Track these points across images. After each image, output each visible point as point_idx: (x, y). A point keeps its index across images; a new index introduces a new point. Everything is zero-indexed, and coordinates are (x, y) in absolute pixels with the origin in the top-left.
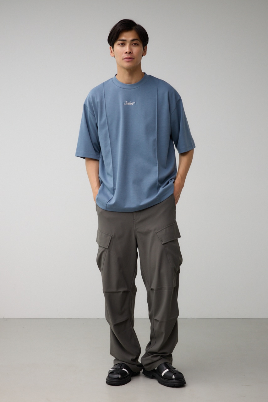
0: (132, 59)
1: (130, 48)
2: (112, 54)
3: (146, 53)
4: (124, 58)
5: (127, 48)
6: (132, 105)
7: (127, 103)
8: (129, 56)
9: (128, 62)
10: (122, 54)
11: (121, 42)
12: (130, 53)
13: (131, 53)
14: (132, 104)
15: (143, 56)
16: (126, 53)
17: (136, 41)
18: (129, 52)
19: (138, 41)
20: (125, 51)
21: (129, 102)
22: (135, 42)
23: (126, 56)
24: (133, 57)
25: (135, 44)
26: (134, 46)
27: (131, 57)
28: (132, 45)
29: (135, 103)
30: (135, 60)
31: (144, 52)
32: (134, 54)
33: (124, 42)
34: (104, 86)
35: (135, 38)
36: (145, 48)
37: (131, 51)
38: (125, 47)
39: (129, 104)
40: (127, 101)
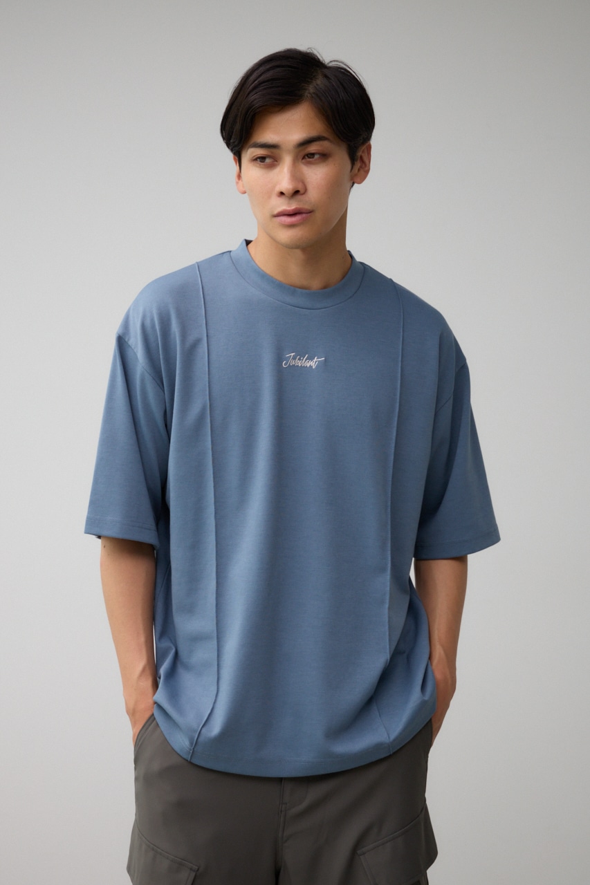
0: (304, 215)
1: (296, 176)
2: (240, 183)
3: (367, 172)
4: (276, 212)
5: (282, 177)
6: (311, 366)
7: (294, 358)
8: (292, 206)
9: (291, 226)
10: (270, 197)
11: (260, 152)
12: (296, 193)
13: (302, 191)
14: (313, 364)
15: (356, 185)
16: (282, 193)
17: (317, 143)
18: (292, 192)
19: (326, 144)
20: (279, 188)
21: (300, 354)
22: (313, 148)
23: (283, 205)
24: (307, 207)
26: (309, 164)
27: (298, 206)
28: (303, 161)
29: (325, 360)
30: (318, 216)
31: (359, 170)
32: (313, 195)
33: (272, 153)
34: (203, 279)
35: (314, 133)
36: (363, 152)
37: (300, 187)
38: (276, 170)
39: (299, 363)
40: (293, 354)
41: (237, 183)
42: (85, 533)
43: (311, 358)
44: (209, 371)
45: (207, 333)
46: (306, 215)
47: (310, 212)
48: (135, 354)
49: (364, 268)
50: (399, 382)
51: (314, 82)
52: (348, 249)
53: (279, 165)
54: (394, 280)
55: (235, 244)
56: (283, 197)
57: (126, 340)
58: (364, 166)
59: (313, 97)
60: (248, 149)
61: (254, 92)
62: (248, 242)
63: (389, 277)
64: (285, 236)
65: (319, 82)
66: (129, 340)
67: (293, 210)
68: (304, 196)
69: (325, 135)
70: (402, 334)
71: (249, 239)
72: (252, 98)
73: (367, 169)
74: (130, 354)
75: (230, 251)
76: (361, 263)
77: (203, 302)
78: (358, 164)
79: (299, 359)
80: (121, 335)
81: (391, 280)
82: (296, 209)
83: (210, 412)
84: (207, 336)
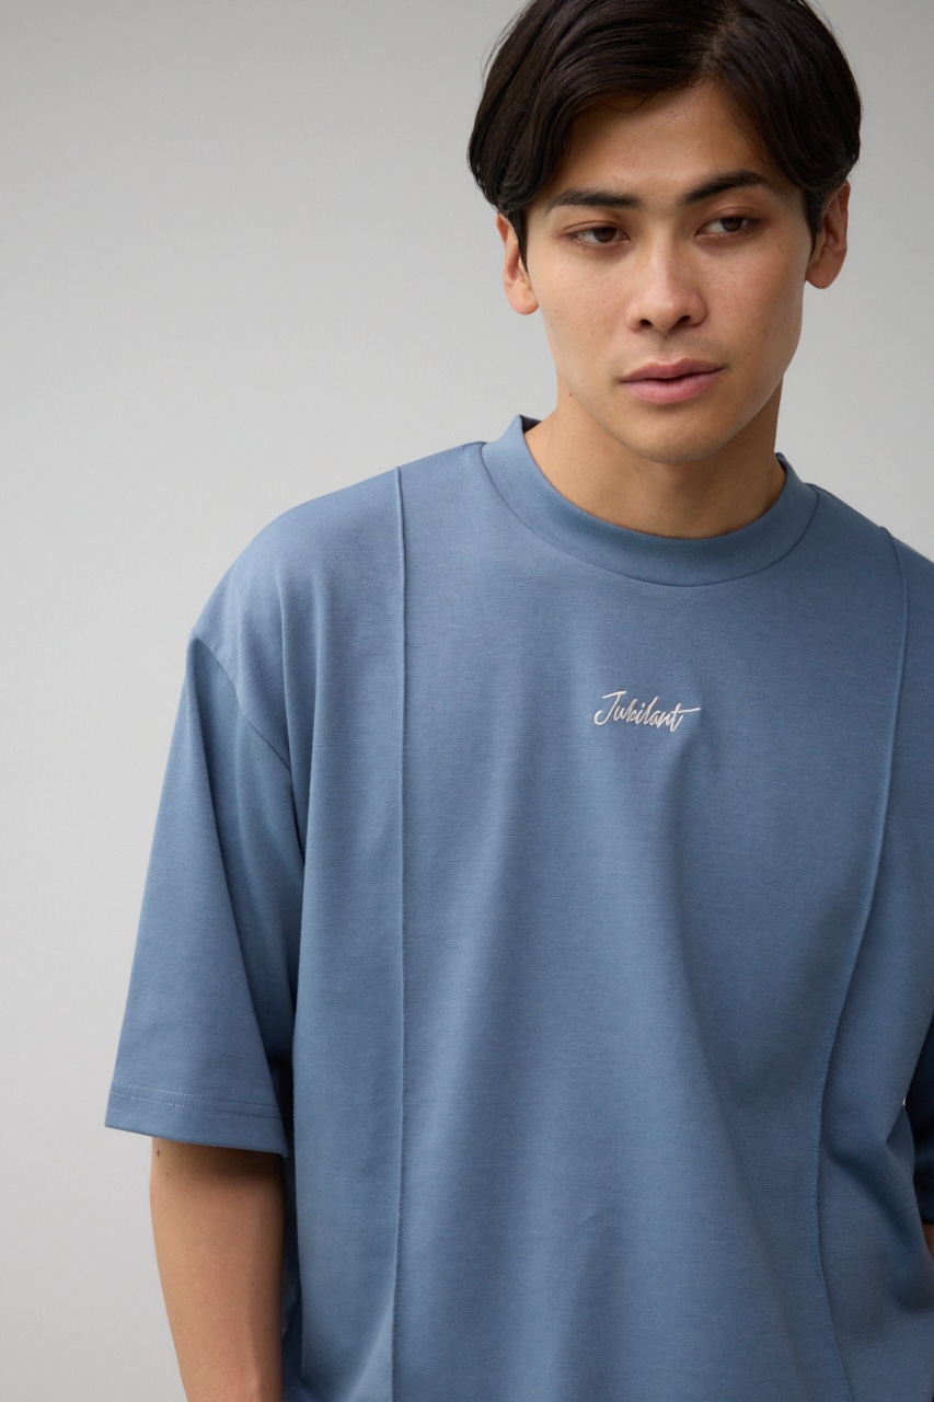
0: (703, 379)
1: (683, 279)
2: (519, 285)
3: (841, 255)
4: (628, 371)
5: (645, 280)
6: (665, 727)
7: (624, 703)
8: (674, 356)
9: (669, 407)
10: (611, 332)
11: (586, 216)
12: (683, 322)
13: (695, 319)
14: (671, 721)
16: (645, 324)
17: (739, 190)
18: (672, 319)
19: (759, 193)
20: (635, 311)
21: (640, 695)
22: (728, 205)
23: (645, 355)
24: (709, 358)
25: (732, 223)
26: (715, 245)
27: (689, 357)
28: (699, 237)
29: (702, 712)
30: (735, 379)
31: (823, 253)
32: (725, 327)
33: (618, 217)
34: (406, 501)
35: (728, 165)
36: (832, 206)
37: (693, 307)
38: (629, 262)
39: (637, 718)
40: (620, 693)
41: (509, 286)
42: (107, 1126)
43: (665, 707)
44: (405, 733)
45: (406, 636)
46: (708, 376)
47: (714, 370)
48: (231, 685)
49: (817, 494)
50: (887, 780)
51: (723, 29)
52: (777, 450)
53: (633, 247)
54: (895, 534)
55: (496, 429)
56: (647, 332)
57: (212, 649)
58: (831, 241)
59: (724, 68)
60: (552, 206)
61: (574, 54)
62: (528, 425)
63: (879, 523)
64: (651, 431)
65: (734, 27)
66: (216, 649)
67: (673, 367)
68: (702, 328)
69: (754, 169)
70: (901, 660)
71: (530, 415)
72: (566, 73)
73: (839, 248)
74: (219, 686)
75: (484, 444)
76: (810, 486)
77: (401, 559)
78: (822, 237)
79: (637, 707)
80: (199, 635)
81: (884, 530)
82: (683, 363)
83: (405, 837)
84: (406, 643)
